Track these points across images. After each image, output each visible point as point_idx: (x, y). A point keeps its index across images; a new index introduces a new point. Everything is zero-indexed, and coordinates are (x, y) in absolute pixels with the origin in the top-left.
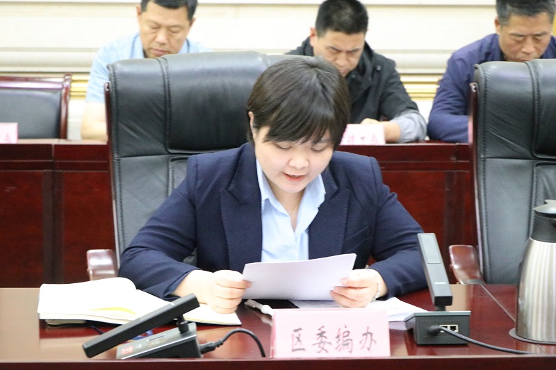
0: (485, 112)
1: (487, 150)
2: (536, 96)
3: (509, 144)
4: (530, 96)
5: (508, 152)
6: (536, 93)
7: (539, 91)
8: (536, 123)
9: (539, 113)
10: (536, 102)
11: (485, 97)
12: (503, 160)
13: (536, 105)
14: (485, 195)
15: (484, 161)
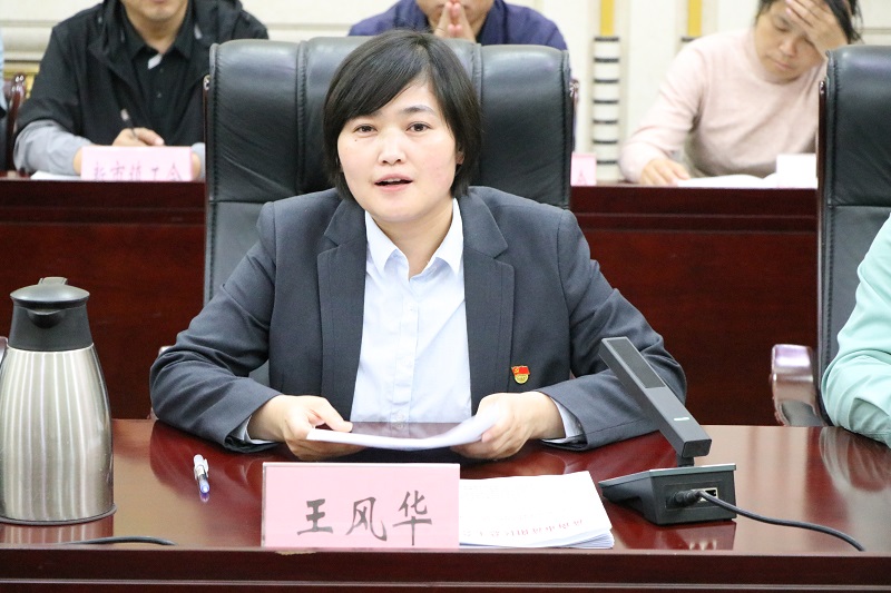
0: (215, 125)
1: (219, 187)
2: (300, 98)
3: (254, 177)
4: (291, 99)
5: (252, 191)
6: (300, 94)
7: (304, 90)
8: (301, 144)
9: (305, 126)
10: (300, 109)
11: (215, 99)
12: (242, 204)
13: (300, 114)
14: (212, 264)
15: (215, 206)
